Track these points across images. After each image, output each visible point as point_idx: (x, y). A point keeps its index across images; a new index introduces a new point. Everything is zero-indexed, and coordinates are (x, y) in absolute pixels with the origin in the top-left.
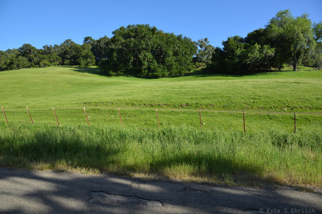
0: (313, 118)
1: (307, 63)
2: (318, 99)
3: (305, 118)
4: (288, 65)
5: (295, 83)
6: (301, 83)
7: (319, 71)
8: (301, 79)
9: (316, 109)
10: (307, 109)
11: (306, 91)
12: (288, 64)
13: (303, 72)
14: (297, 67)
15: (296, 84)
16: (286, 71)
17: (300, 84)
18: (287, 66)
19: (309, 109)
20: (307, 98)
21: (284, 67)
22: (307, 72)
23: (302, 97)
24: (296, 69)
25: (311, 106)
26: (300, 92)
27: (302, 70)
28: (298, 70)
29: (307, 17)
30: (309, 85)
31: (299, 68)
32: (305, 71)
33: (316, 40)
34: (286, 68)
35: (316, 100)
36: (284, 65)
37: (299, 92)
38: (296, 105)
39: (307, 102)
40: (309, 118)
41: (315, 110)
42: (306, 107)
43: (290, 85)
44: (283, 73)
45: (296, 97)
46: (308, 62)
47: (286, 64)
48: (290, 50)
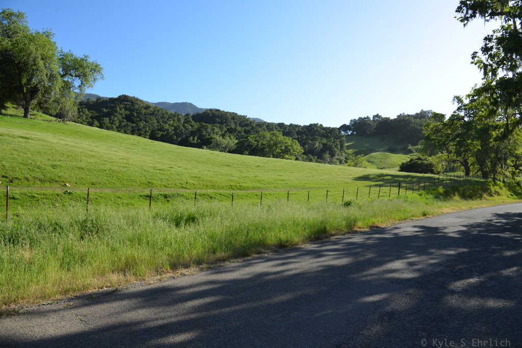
0: (42, 196)
1: (46, 108)
2: (54, 167)
3: (30, 196)
4: (16, 106)
5: (22, 137)
6: (32, 139)
7: (63, 124)
8: (33, 133)
9: (50, 182)
10: (36, 181)
11: (39, 152)
12: (16, 104)
13: (40, 122)
14: (31, 112)
15: (24, 140)
16: (10, 115)
17: (30, 140)
18: (14, 108)
19: (39, 182)
20: (38, 163)
21: (8, 107)
22: (46, 122)
23: (30, 161)
24: (29, 116)
25: (42, 177)
26: (29, 153)
27: (39, 118)
28: (33, 117)
29: (52, 37)
30: (44, 143)
31: (34, 115)
32: (43, 121)
33: (62, 76)
34: (11, 111)
35: (51, 168)
36: (9, 105)
37: (26, 154)
38: (19, 175)
39: (37, 170)
40: (36, 195)
41: (48, 183)
42: (35, 178)
43: (14, 139)
44: (5, 118)
45: (20, 161)
46: (49, 108)
47: (13, 104)
48: (20, 81)
